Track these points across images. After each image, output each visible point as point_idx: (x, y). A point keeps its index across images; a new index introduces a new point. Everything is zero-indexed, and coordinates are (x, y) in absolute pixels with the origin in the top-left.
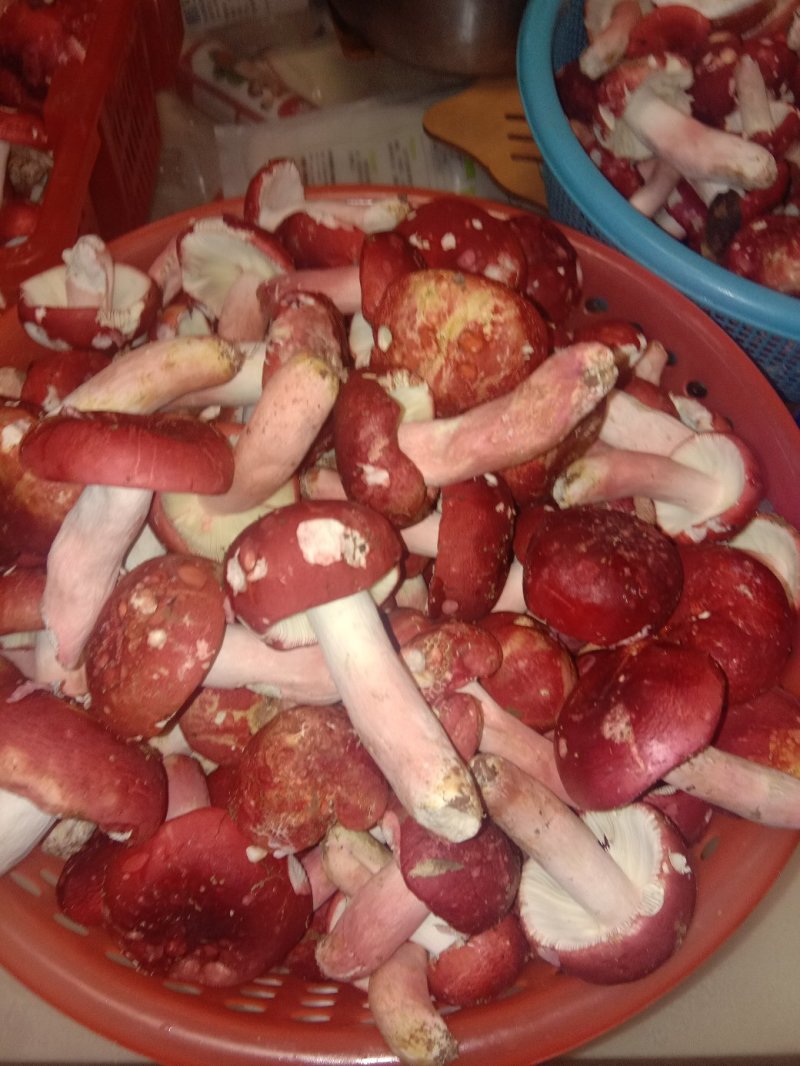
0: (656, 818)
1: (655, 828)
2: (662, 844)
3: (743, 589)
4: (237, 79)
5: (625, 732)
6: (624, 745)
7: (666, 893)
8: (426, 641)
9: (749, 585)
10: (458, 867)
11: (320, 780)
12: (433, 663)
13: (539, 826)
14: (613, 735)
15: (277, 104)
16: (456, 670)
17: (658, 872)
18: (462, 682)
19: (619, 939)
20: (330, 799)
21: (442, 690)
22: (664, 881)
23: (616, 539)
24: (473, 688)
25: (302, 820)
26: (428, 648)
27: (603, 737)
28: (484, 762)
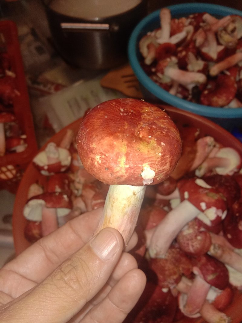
10: (218, 274)
11: (177, 265)
12: (190, 225)
15: (53, 88)
16: (198, 225)
18: (200, 228)
20: (181, 269)
21: (197, 232)
27: (240, 230)
28: (215, 245)
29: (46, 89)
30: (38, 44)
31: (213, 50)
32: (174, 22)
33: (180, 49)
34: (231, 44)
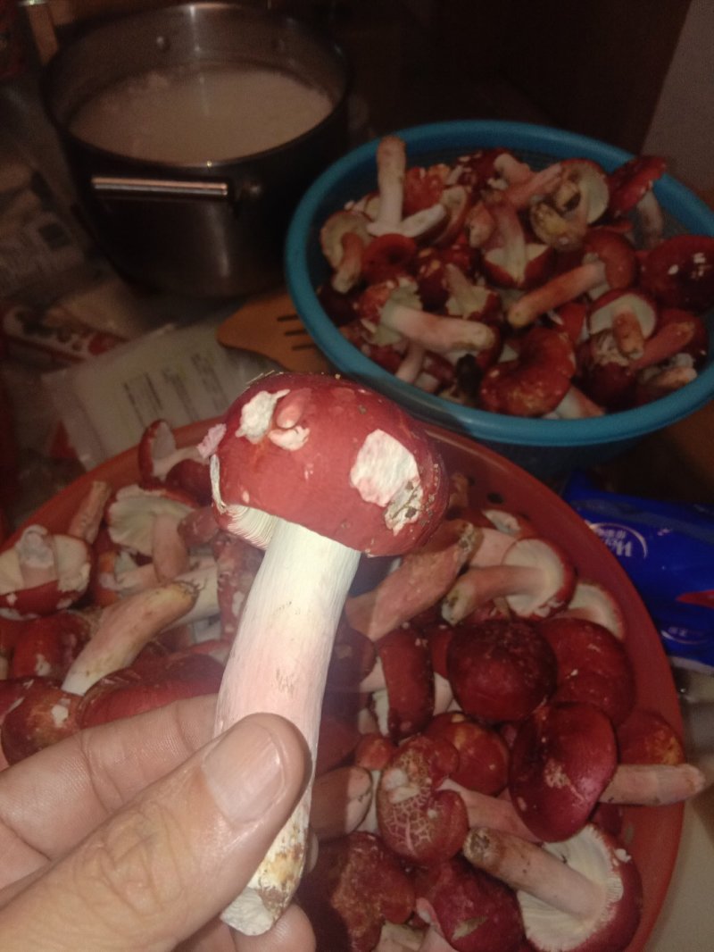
0: (595, 829)
1: (597, 837)
2: (607, 846)
3: (592, 647)
4: (46, 331)
5: (563, 779)
6: (565, 787)
7: (622, 879)
8: (402, 759)
9: (595, 642)
10: (484, 919)
11: (366, 895)
12: (414, 774)
13: (524, 867)
14: (555, 784)
15: (86, 343)
16: (433, 774)
17: (612, 867)
18: (439, 782)
19: (604, 925)
20: (378, 906)
21: (429, 793)
22: (618, 872)
23: (505, 642)
24: (448, 785)
25: (364, 930)
26: (405, 764)
27: (548, 787)
28: (477, 835)
29: (66, 347)
30: (51, 218)
31: (515, 258)
32: (417, 176)
33: (425, 253)
34: (564, 241)
